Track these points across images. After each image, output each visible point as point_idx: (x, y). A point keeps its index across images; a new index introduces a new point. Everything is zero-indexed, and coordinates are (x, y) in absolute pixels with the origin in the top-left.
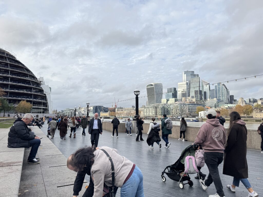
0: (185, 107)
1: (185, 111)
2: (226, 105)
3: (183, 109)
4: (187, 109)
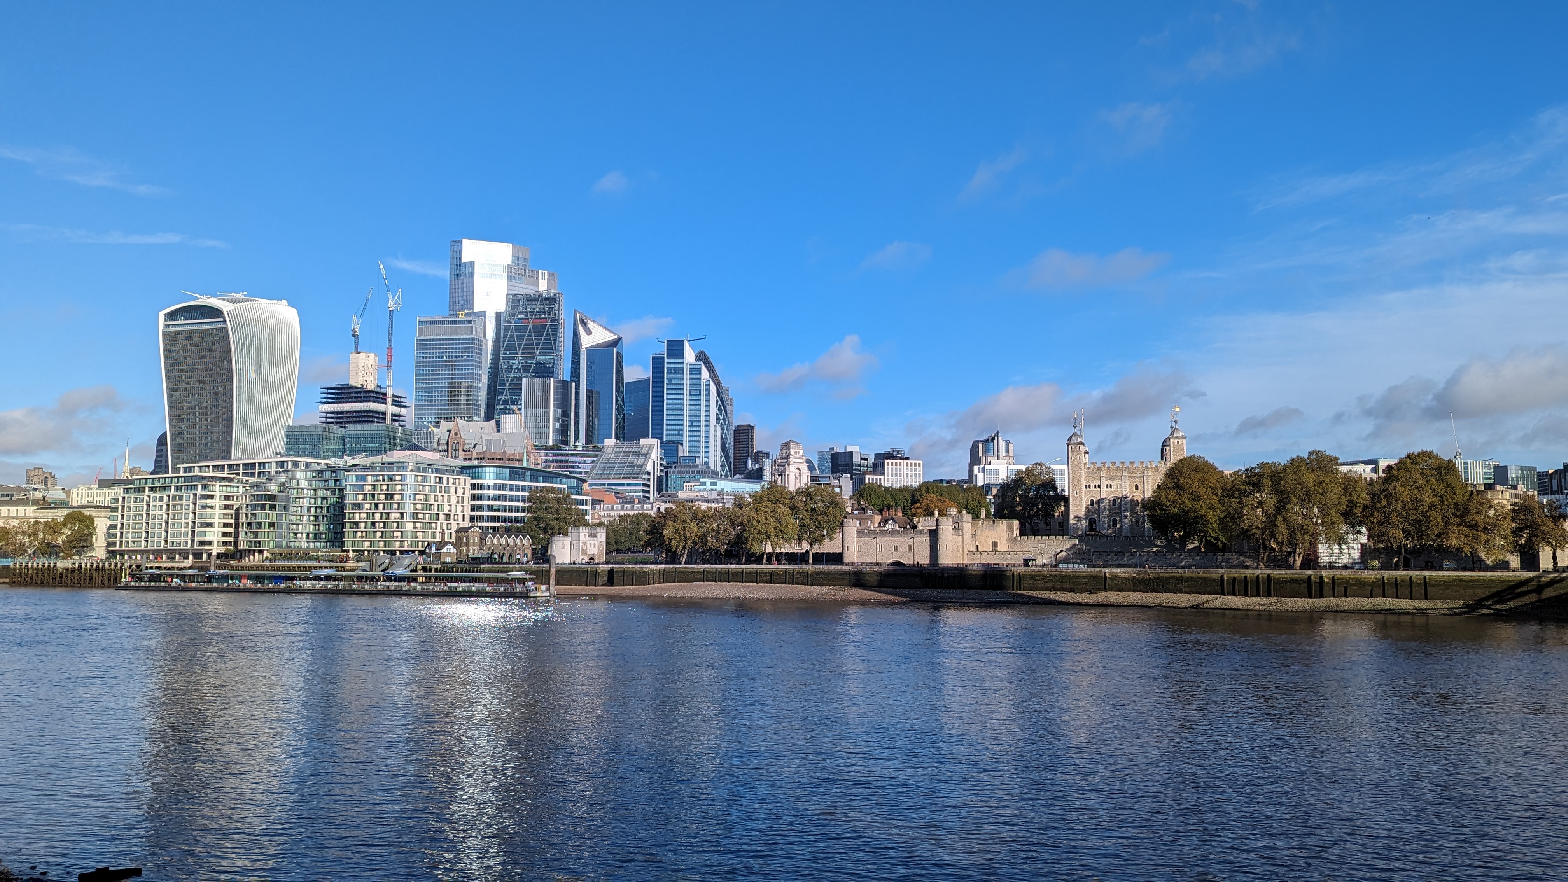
0: (448, 491)
1: (448, 516)
2: (708, 484)
3: (436, 504)
4: (463, 502)
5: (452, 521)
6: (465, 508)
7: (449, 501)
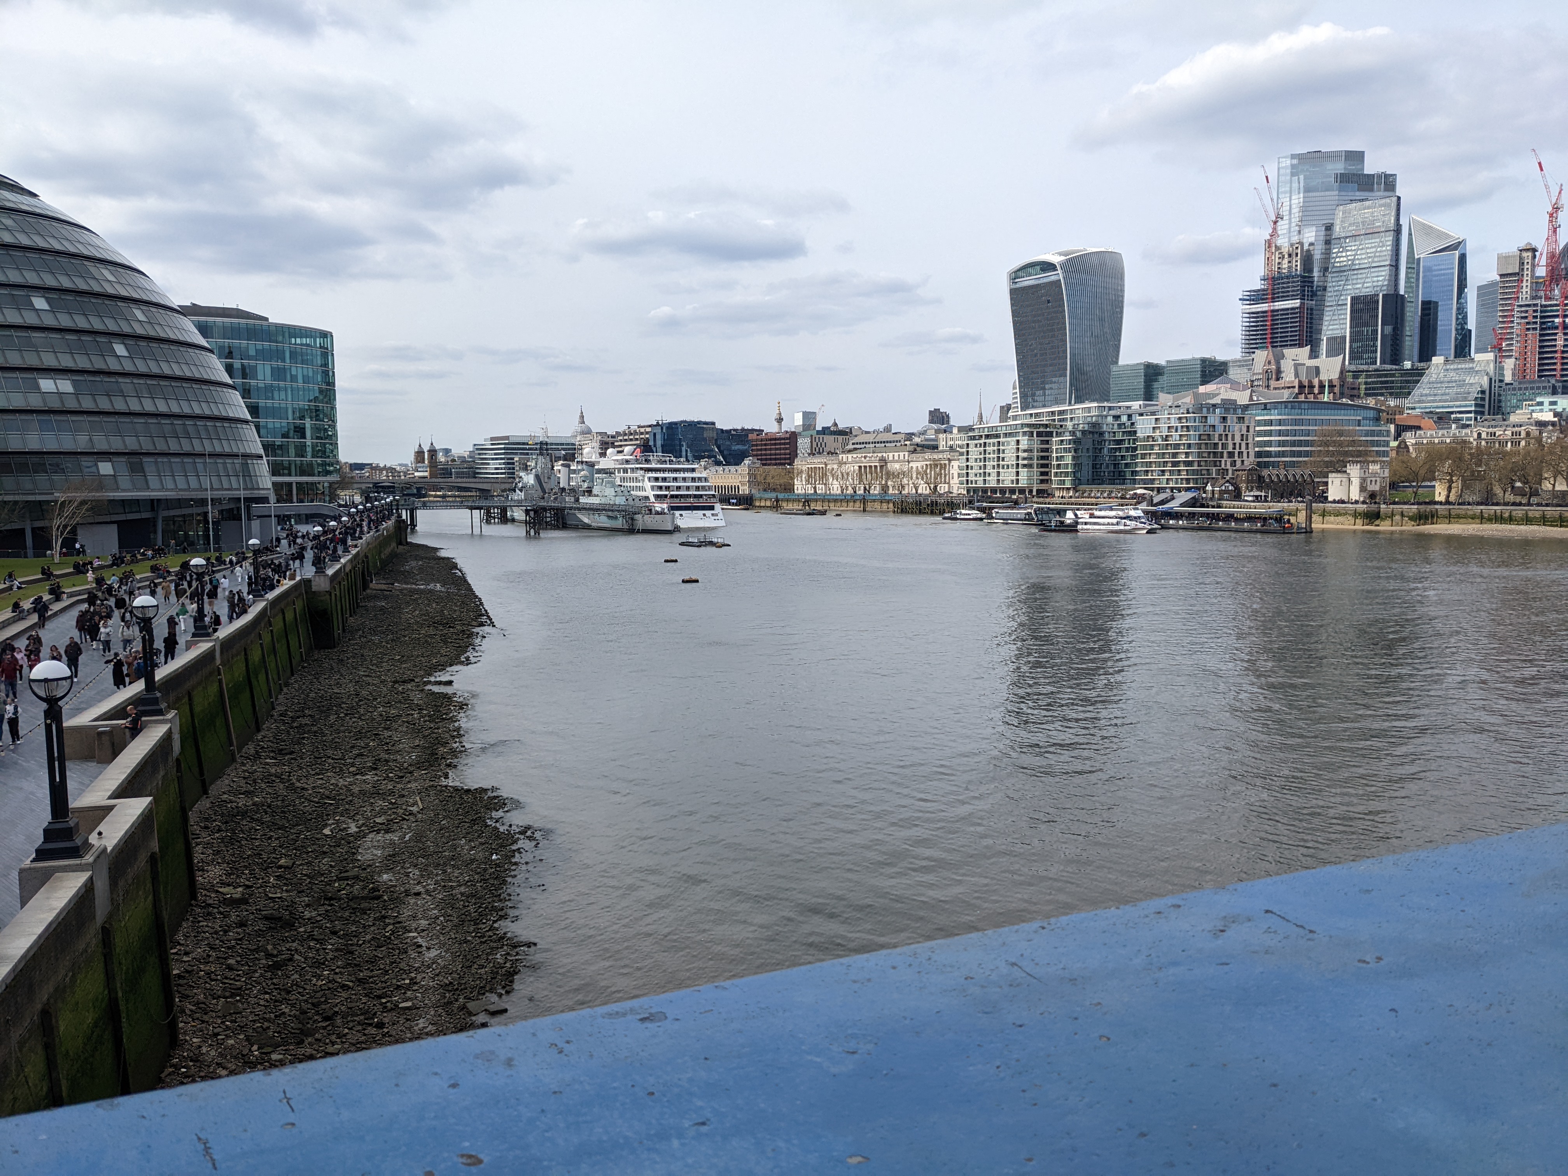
0: (1231, 429)
2: (1546, 404)
3: (1220, 442)
4: (1247, 440)
5: (1236, 458)
6: (1250, 446)
7: (1233, 439)
